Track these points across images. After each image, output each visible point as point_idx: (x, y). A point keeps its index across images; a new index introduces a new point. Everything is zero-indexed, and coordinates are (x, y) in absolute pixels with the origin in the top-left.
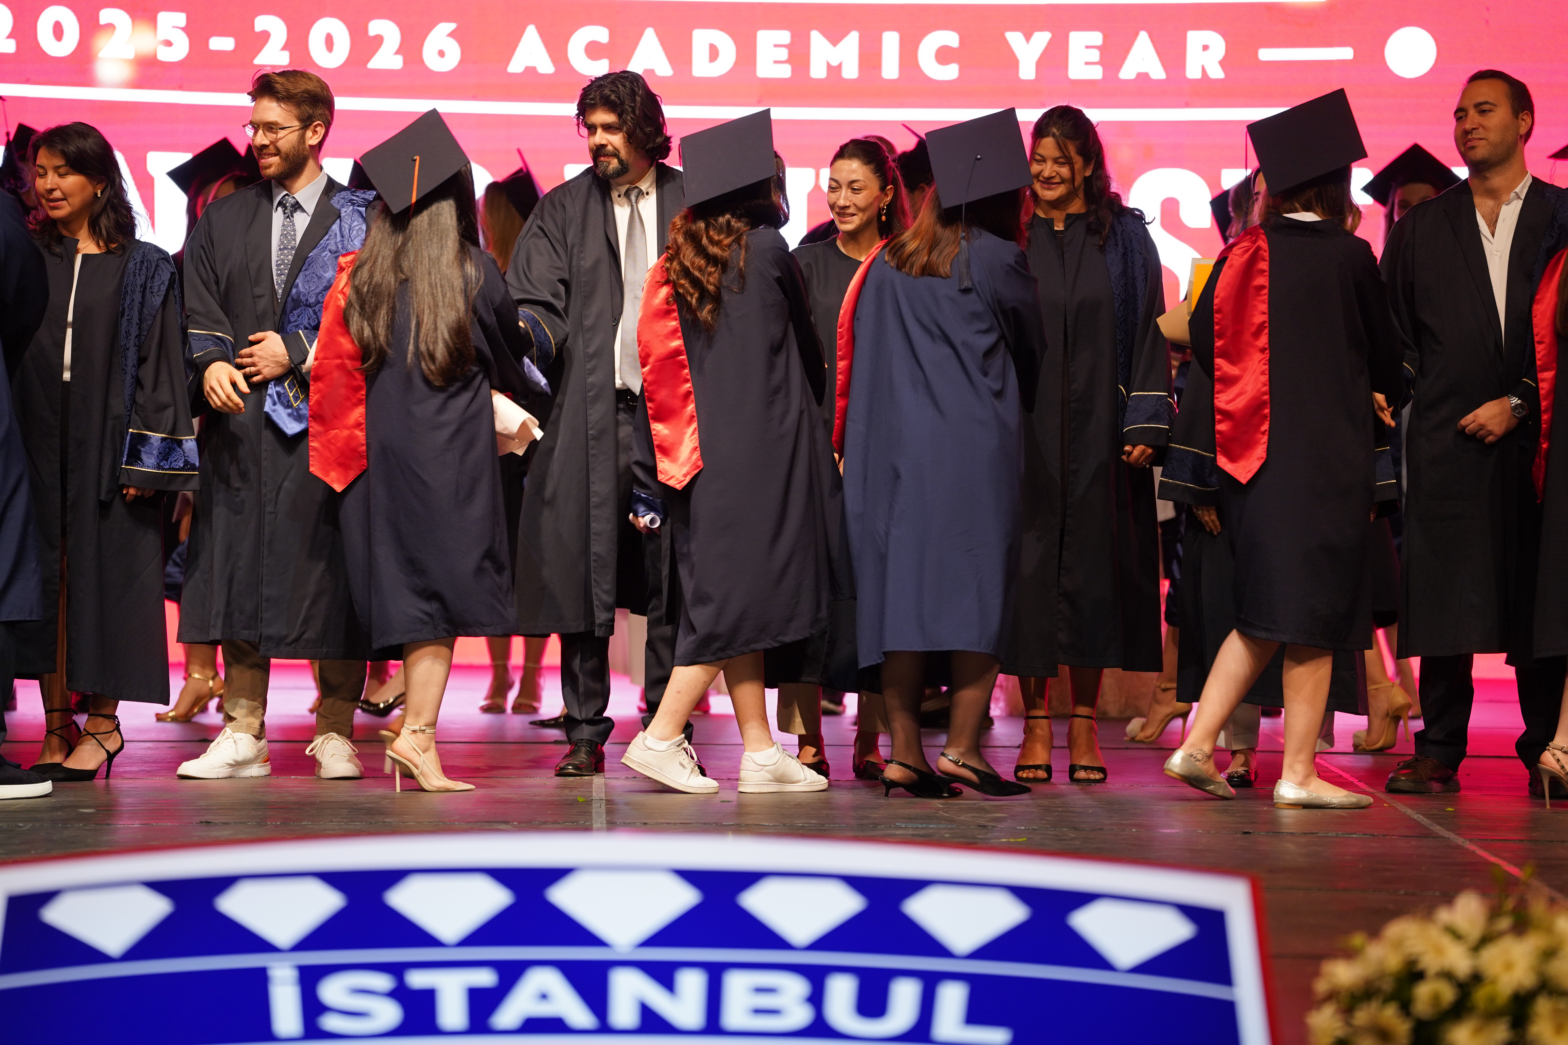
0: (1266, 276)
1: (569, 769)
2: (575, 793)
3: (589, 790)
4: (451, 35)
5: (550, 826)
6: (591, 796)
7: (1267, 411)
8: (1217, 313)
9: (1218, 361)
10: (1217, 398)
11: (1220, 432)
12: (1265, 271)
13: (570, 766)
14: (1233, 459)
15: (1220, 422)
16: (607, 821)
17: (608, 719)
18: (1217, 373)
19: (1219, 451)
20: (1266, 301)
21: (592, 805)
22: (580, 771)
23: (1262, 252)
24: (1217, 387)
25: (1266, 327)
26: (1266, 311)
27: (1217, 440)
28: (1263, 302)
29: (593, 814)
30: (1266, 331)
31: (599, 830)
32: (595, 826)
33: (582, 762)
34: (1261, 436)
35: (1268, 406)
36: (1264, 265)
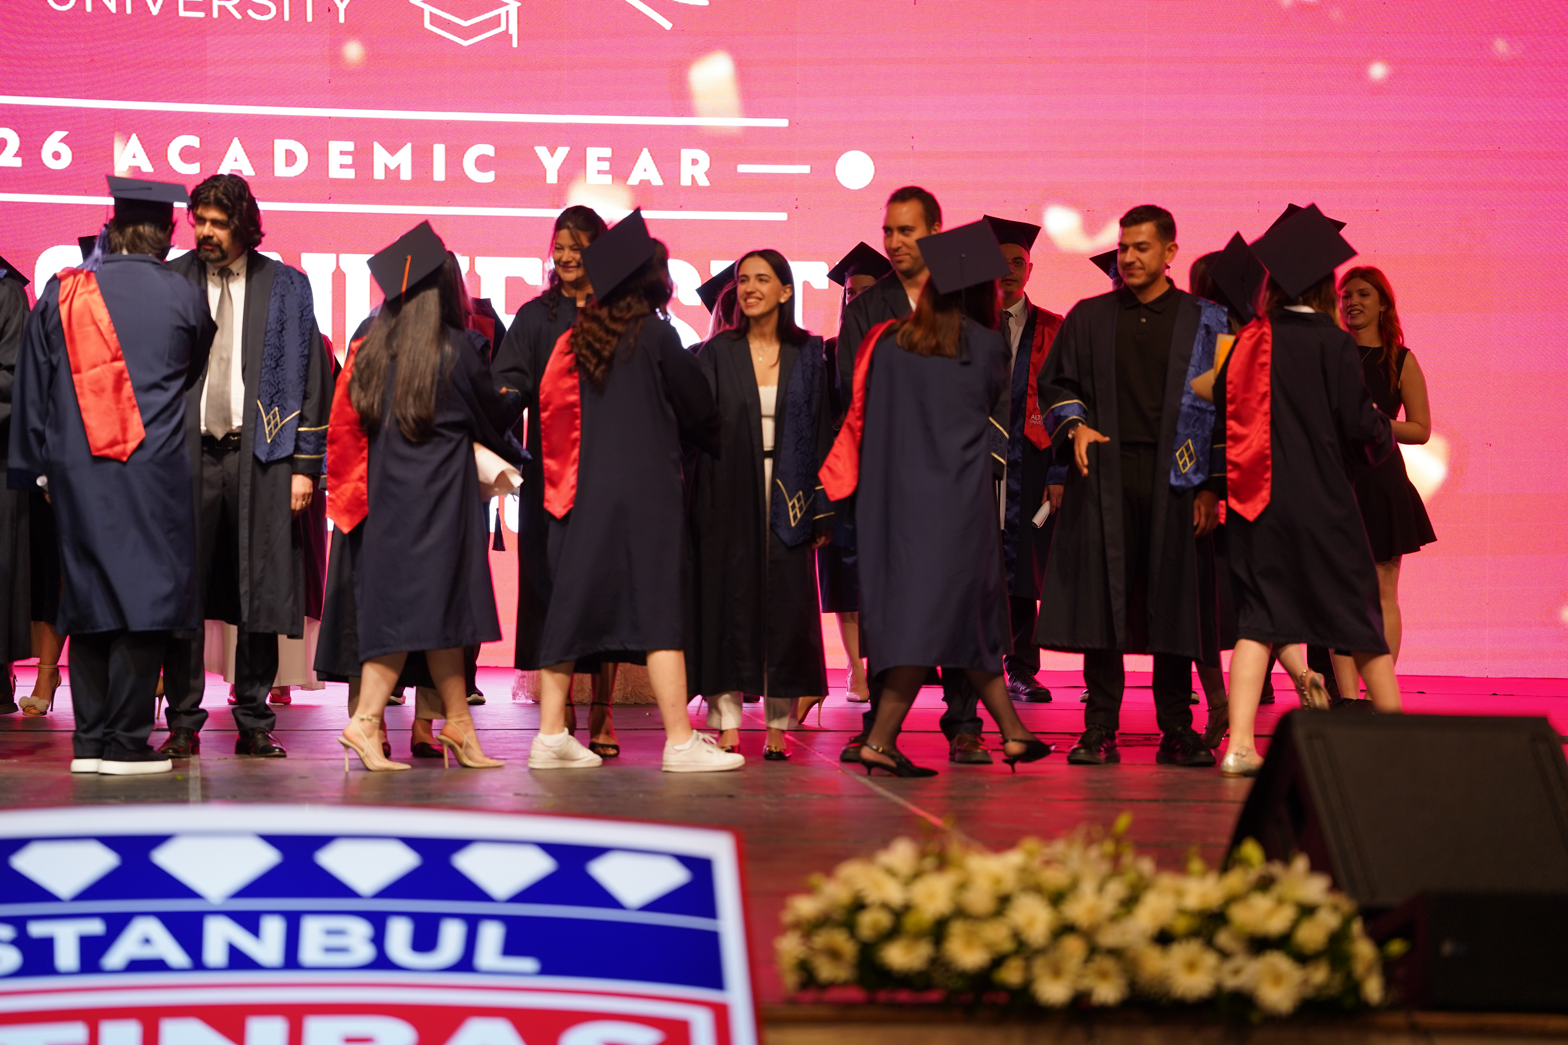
0: (1268, 354)
3: (188, 769)
4: (65, 141)
5: (154, 800)
6: (189, 775)
7: (1269, 463)
8: (1229, 384)
9: (1230, 422)
10: (1228, 452)
11: (1231, 480)
12: (1268, 352)
14: (1241, 501)
15: (1231, 471)
16: (201, 795)
18: (1229, 432)
20: (1268, 375)
21: (189, 783)
23: (1263, 336)
24: (1228, 443)
25: (1268, 395)
26: (1267, 383)
27: (1228, 485)
29: (192, 790)
30: (1268, 398)
31: (195, 802)
32: (191, 799)
34: (1266, 483)
35: (1270, 459)
36: (1267, 347)
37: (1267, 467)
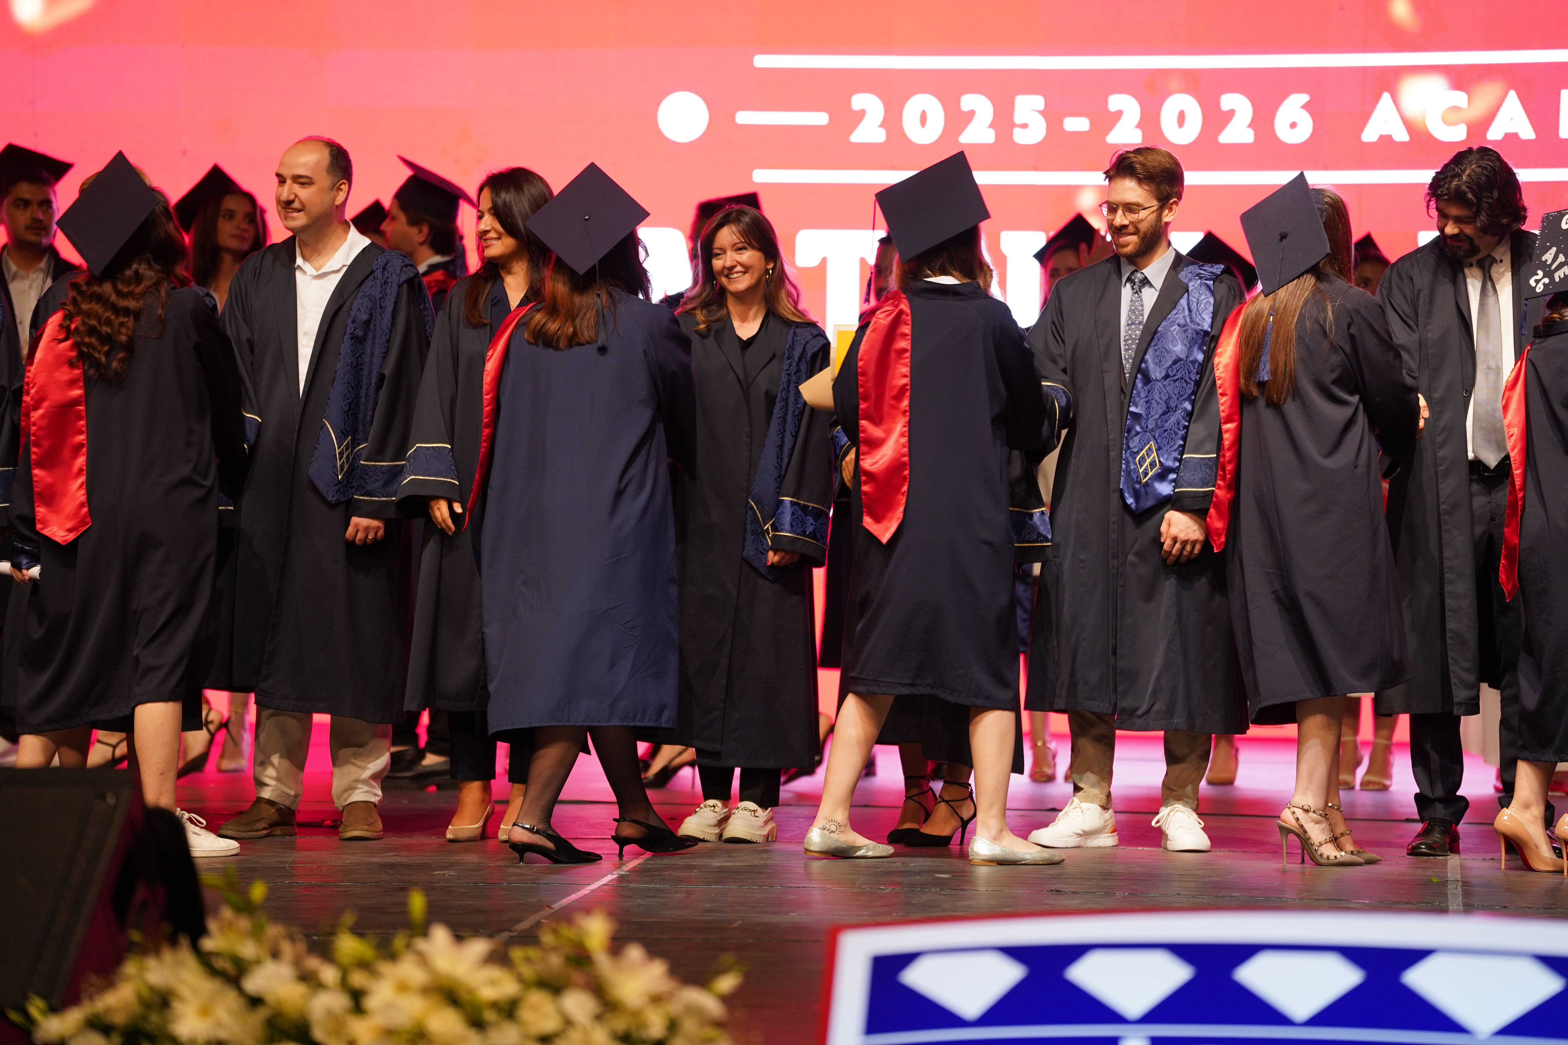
0: (908, 339)
1: (1422, 848)
2: (1428, 873)
3: (1443, 870)
4: (1304, 107)
5: (1404, 906)
6: (1446, 877)
7: (907, 472)
8: (861, 376)
9: (863, 422)
10: (863, 460)
11: (865, 493)
12: (907, 335)
13: (1423, 845)
14: (878, 519)
15: (865, 483)
16: (1463, 903)
17: (1463, 798)
18: (862, 435)
19: (866, 512)
20: (908, 364)
21: (1447, 886)
22: (1434, 850)
23: (904, 316)
24: (862, 448)
25: (907, 389)
26: (908, 374)
27: (863, 500)
28: (905, 365)
29: (1449, 896)
30: (908, 394)
31: (1456, 912)
32: (1450, 908)
33: (1436, 842)
34: (902, 497)
35: (908, 467)
36: (907, 329)
37: (905, 478)
